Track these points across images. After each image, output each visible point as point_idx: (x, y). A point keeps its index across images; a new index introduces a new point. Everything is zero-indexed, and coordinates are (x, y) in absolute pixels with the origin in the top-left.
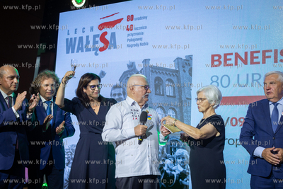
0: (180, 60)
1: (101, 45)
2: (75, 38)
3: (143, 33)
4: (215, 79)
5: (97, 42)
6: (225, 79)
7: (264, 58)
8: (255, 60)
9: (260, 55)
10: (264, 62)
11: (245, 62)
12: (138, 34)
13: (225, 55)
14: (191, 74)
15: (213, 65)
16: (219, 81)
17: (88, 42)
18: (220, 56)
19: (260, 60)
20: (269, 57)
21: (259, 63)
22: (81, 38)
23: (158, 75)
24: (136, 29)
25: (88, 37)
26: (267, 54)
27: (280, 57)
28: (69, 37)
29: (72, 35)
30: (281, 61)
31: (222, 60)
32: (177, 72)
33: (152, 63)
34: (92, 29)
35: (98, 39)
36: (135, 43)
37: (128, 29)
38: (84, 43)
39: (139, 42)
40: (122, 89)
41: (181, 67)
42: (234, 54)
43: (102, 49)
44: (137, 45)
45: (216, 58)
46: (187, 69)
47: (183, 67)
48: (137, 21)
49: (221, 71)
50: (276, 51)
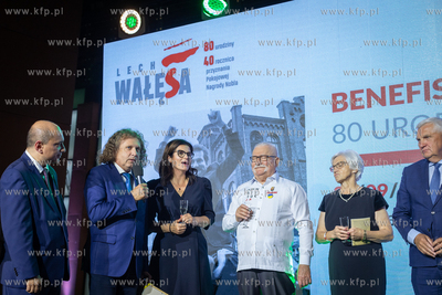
0: (286, 105)
1: (167, 88)
2: (129, 81)
3: (228, 68)
4: (339, 129)
5: (162, 85)
6: (355, 129)
7: (410, 94)
8: (397, 99)
9: (404, 90)
10: (410, 100)
11: (383, 103)
12: (222, 69)
13: (353, 93)
14: (303, 125)
15: (335, 110)
16: (346, 133)
17: (148, 86)
18: (344, 96)
19: (404, 97)
20: (418, 92)
21: (402, 102)
22: (137, 80)
23: (255, 129)
24: (219, 61)
25: (147, 78)
26: (414, 88)
27: (433, 92)
28: (120, 79)
29: (124, 77)
30: (436, 97)
31: (348, 100)
32: (283, 122)
33: (245, 111)
34: (153, 65)
35: (162, 80)
36: (219, 82)
37: (206, 63)
38: (143, 88)
39: (224, 81)
40: (202, 153)
41: (288, 115)
42: (365, 91)
43: (169, 95)
44: (221, 86)
45: (339, 98)
46: (297, 117)
47: (292, 114)
48: (219, 50)
49: (348, 116)
50: (427, 83)
